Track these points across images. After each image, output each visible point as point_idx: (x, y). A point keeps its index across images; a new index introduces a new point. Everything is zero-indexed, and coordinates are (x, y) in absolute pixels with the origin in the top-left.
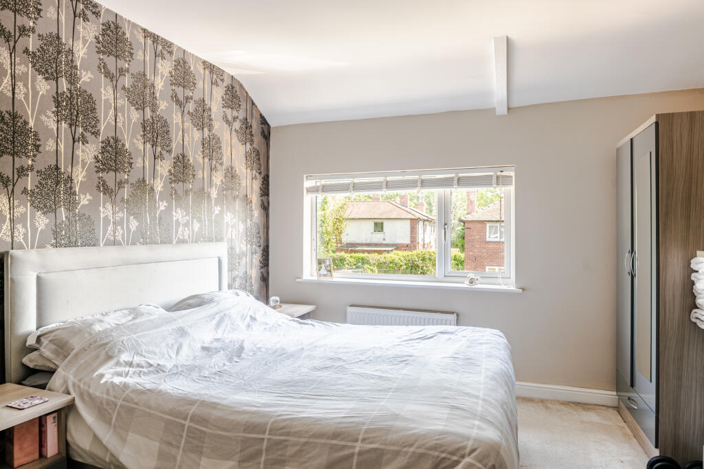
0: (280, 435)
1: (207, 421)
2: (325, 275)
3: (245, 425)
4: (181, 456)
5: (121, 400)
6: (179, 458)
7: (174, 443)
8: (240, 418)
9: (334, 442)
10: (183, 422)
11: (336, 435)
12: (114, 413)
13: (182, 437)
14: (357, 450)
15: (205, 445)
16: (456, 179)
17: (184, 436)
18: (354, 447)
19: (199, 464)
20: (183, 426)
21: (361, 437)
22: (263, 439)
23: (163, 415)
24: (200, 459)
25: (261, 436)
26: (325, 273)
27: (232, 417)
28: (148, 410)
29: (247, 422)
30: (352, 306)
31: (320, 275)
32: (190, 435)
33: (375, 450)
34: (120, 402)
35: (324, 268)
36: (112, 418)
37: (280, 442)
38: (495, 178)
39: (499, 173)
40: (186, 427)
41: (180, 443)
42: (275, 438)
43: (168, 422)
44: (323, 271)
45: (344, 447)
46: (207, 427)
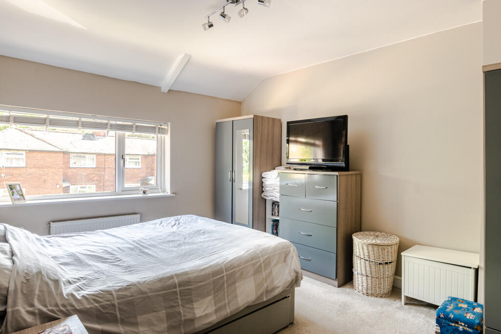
0: (231, 270)
1: (190, 282)
2: (18, 199)
3: (213, 273)
4: (183, 310)
5: (116, 300)
6: (182, 311)
7: (175, 304)
8: (207, 271)
9: (253, 262)
10: (175, 290)
11: (252, 259)
12: (115, 311)
13: (178, 299)
14: (262, 261)
15: (193, 296)
16: (134, 126)
17: (179, 297)
18: (260, 261)
19: (193, 308)
20: (176, 292)
21: (260, 255)
22: (224, 276)
23: (158, 293)
24: (193, 305)
25: (223, 275)
26: (19, 197)
27: (203, 273)
28: (145, 295)
29: (212, 271)
30: (53, 222)
31: (15, 200)
32: (182, 295)
33: (267, 258)
34: (116, 302)
35: (16, 193)
36: (116, 316)
37: (232, 273)
38: (157, 129)
39: (159, 126)
40: (178, 292)
41: (178, 303)
42: (229, 272)
43: (163, 296)
44: (17, 196)
45: (257, 262)
46: (191, 285)
